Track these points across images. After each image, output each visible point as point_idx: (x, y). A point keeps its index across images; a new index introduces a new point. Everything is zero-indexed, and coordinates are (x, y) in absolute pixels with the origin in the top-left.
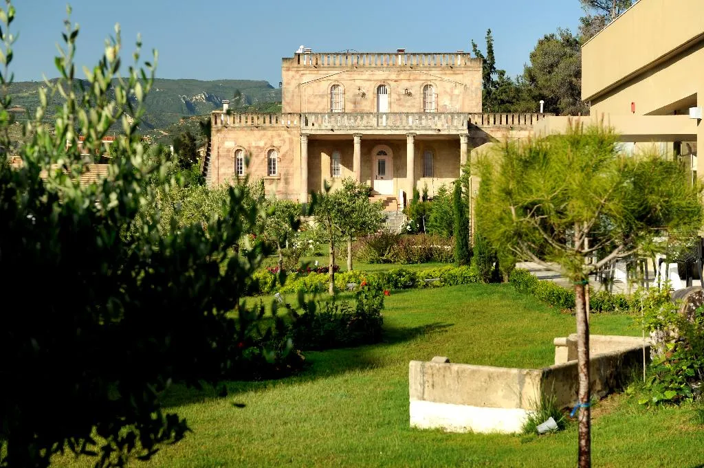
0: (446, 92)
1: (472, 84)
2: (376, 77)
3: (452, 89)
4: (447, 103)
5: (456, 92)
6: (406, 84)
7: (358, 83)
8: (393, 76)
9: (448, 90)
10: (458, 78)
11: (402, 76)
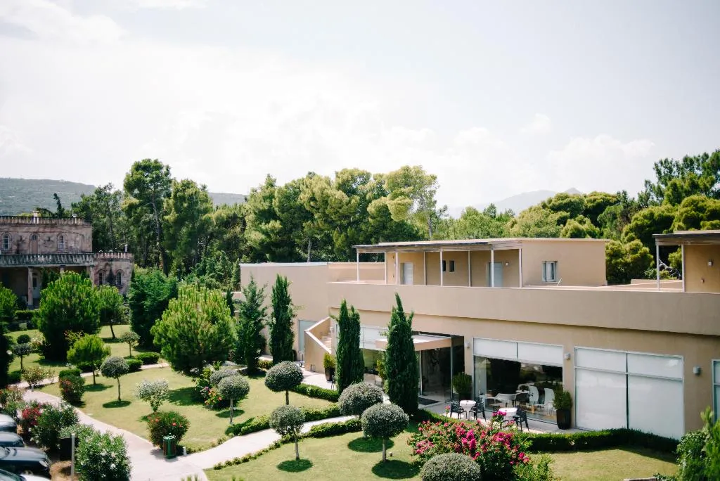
0: (72, 239)
1: (87, 235)
2: (31, 231)
3: (76, 237)
4: (73, 245)
5: (78, 239)
6: (49, 234)
7: (20, 234)
8: (41, 230)
9: (73, 238)
10: (79, 231)
11: (46, 230)
